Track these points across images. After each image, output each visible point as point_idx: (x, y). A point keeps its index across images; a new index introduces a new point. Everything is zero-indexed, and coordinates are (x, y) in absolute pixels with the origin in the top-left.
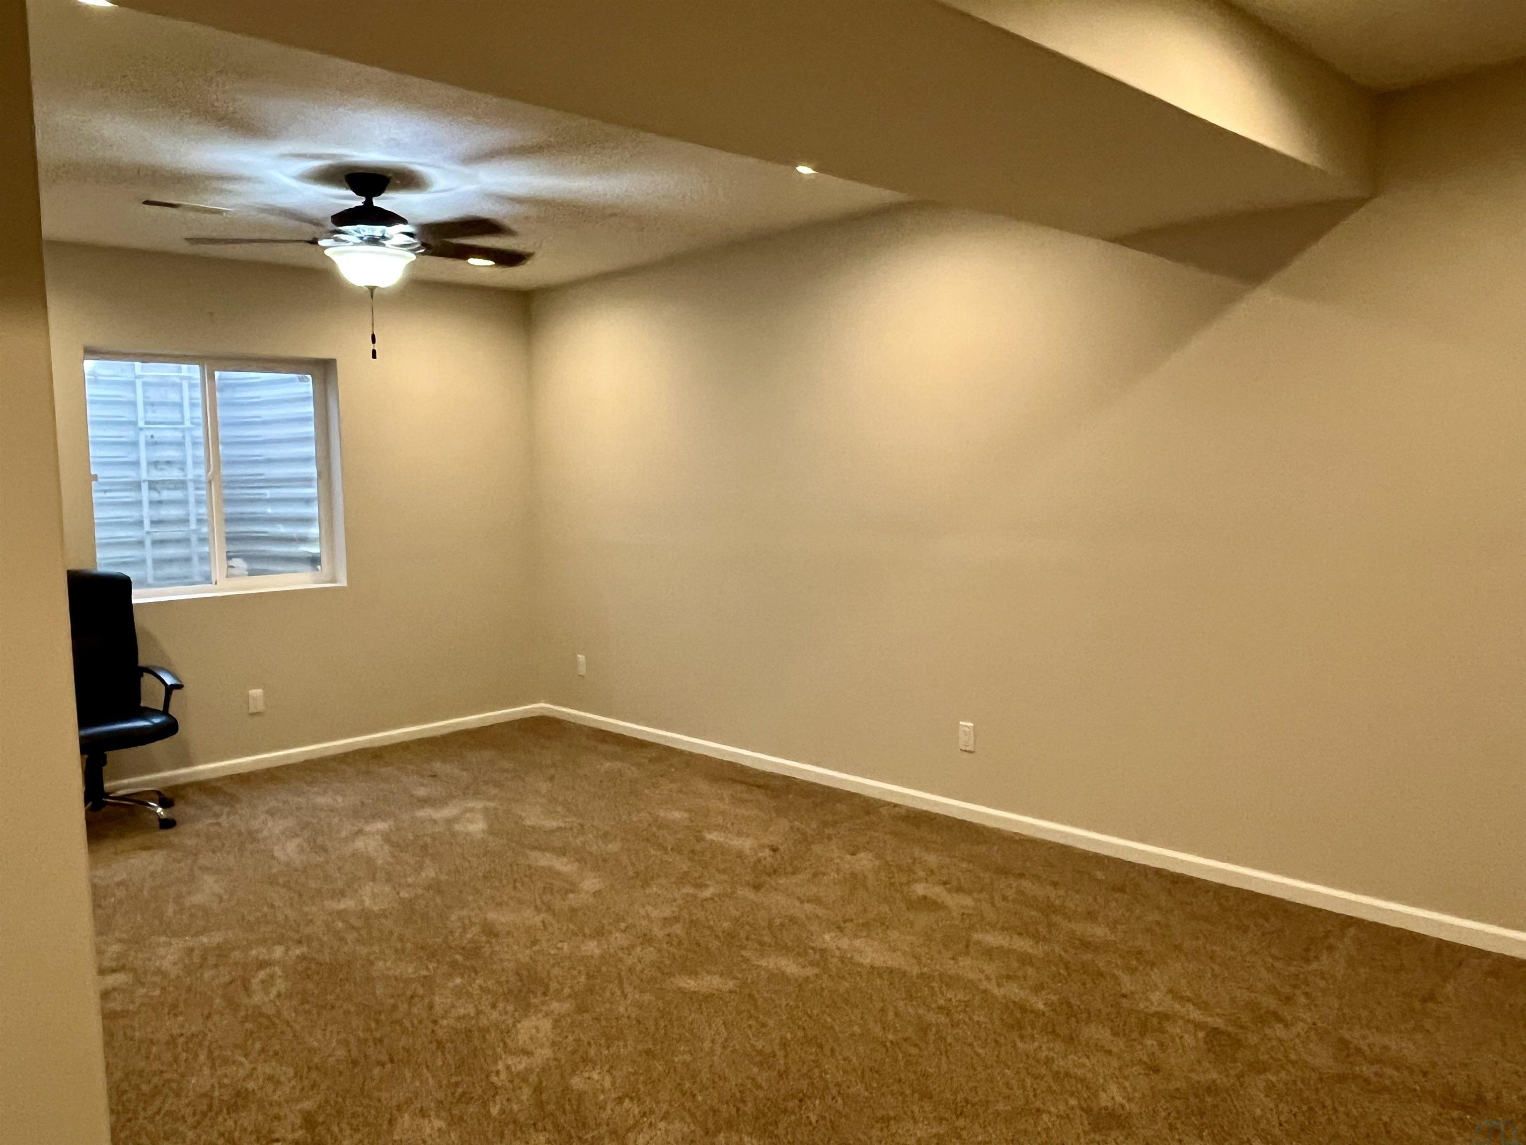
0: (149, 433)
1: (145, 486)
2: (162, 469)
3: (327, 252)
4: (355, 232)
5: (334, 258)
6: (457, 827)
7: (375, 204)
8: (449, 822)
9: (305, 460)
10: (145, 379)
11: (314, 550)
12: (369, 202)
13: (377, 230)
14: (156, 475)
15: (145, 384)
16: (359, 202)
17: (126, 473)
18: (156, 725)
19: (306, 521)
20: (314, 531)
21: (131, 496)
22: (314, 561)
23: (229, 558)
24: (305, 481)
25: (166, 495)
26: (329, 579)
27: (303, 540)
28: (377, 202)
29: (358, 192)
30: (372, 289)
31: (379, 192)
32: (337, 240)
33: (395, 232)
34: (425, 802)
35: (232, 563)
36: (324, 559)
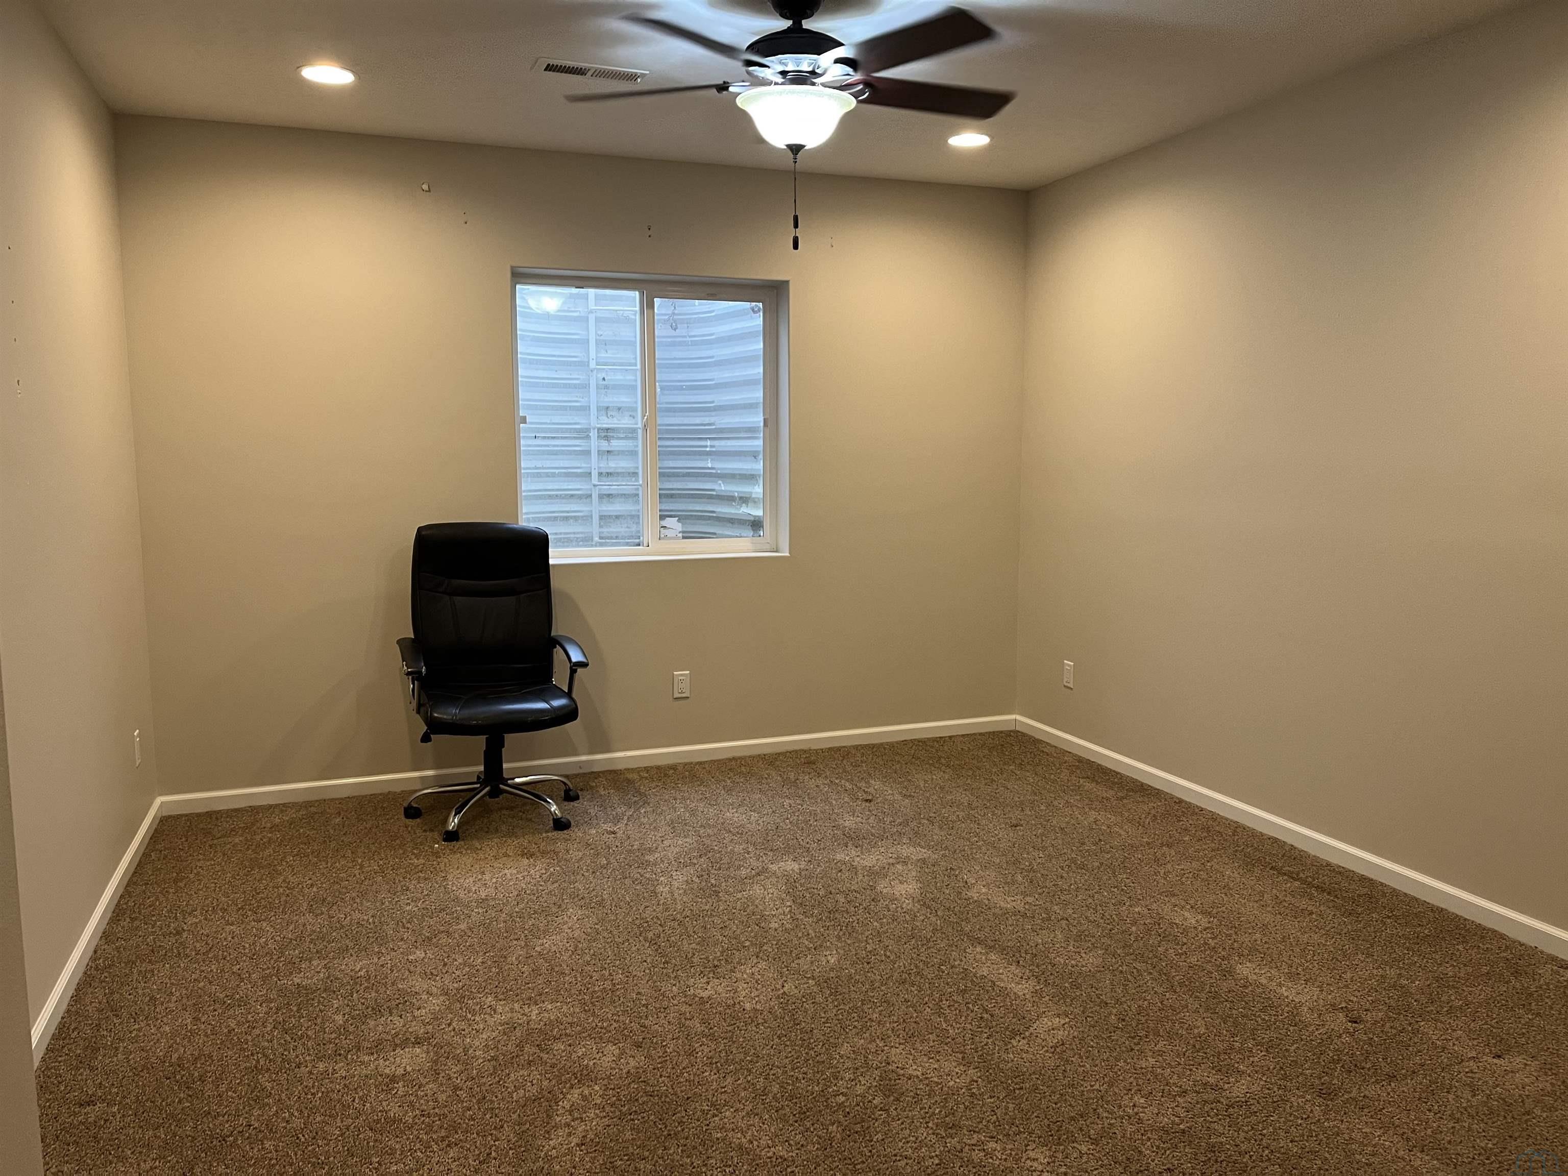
0: (601, 376)
1: (593, 434)
2: (612, 416)
3: (741, 102)
5: (750, 109)
6: (882, 886)
8: (875, 874)
9: (749, 407)
10: (599, 315)
11: (759, 513)
12: (797, 25)
14: (606, 422)
15: (598, 320)
16: (784, 25)
17: (577, 419)
18: (554, 709)
19: (750, 478)
20: (757, 490)
21: (581, 445)
22: (756, 525)
23: (662, 517)
24: (751, 431)
25: (616, 444)
26: (768, 547)
27: (745, 500)
29: (784, 12)
30: (796, 150)
31: (811, 10)
34: (853, 839)
35: (664, 523)
36: (767, 524)
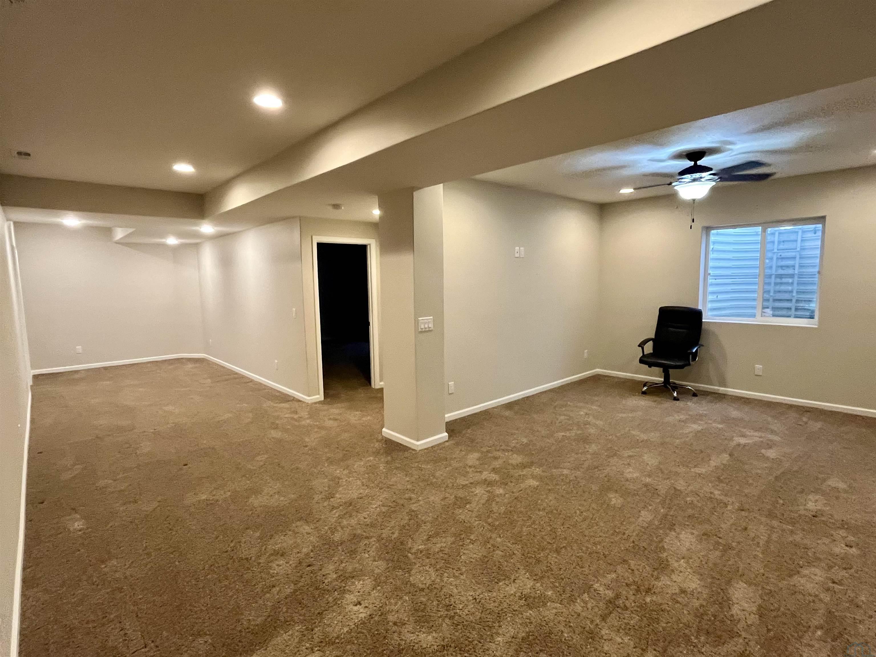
2: (784, 269)
3: (675, 188)
4: (688, 177)
5: (678, 189)
7: (698, 164)
12: (696, 163)
13: (697, 175)
14: (781, 272)
16: (692, 163)
23: (764, 308)
25: (783, 280)
28: (699, 163)
29: (691, 160)
30: (694, 200)
31: (700, 159)
32: (680, 182)
33: (706, 175)
35: (764, 311)
